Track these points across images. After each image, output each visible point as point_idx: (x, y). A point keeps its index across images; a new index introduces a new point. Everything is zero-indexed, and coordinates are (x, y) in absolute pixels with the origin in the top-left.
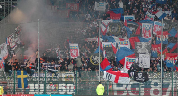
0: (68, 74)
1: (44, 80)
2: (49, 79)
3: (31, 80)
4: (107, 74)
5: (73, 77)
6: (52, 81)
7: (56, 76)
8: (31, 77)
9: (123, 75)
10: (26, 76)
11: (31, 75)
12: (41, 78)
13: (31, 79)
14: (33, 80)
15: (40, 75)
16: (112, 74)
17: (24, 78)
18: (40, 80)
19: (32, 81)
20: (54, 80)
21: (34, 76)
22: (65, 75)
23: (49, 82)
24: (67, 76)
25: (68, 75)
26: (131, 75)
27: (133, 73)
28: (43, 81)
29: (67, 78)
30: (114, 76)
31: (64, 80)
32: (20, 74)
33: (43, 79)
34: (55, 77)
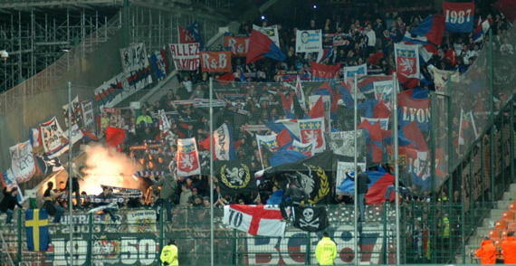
0: (142, 214)
1: (88, 231)
2: (98, 229)
3: (57, 231)
4: (233, 212)
5: (154, 221)
6: (107, 233)
7: (114, 220)
8: (57, 224)
9: (269, 215)
10: (44, 223)
11: (57, 220)
12: (81, 225)
13: (58, 229)
14: (63, 231)
15: (78, 219)
16: (243, 214)
17: (41, 228)
18: (79, 231)
19: (59, 235)
20: (109, 231)
21: (64, 221)
22: (135, 218)
23: (99, 235)
24: (140, 221)
25: (141, 217)
26: (288, 214)
27: (291, 209)
28: (84, 234)
29: (140, 224)
30: (248, 218)
31: (133, 230)
32: (32, 218)
33: (86, 229)
34: (113, 222)
